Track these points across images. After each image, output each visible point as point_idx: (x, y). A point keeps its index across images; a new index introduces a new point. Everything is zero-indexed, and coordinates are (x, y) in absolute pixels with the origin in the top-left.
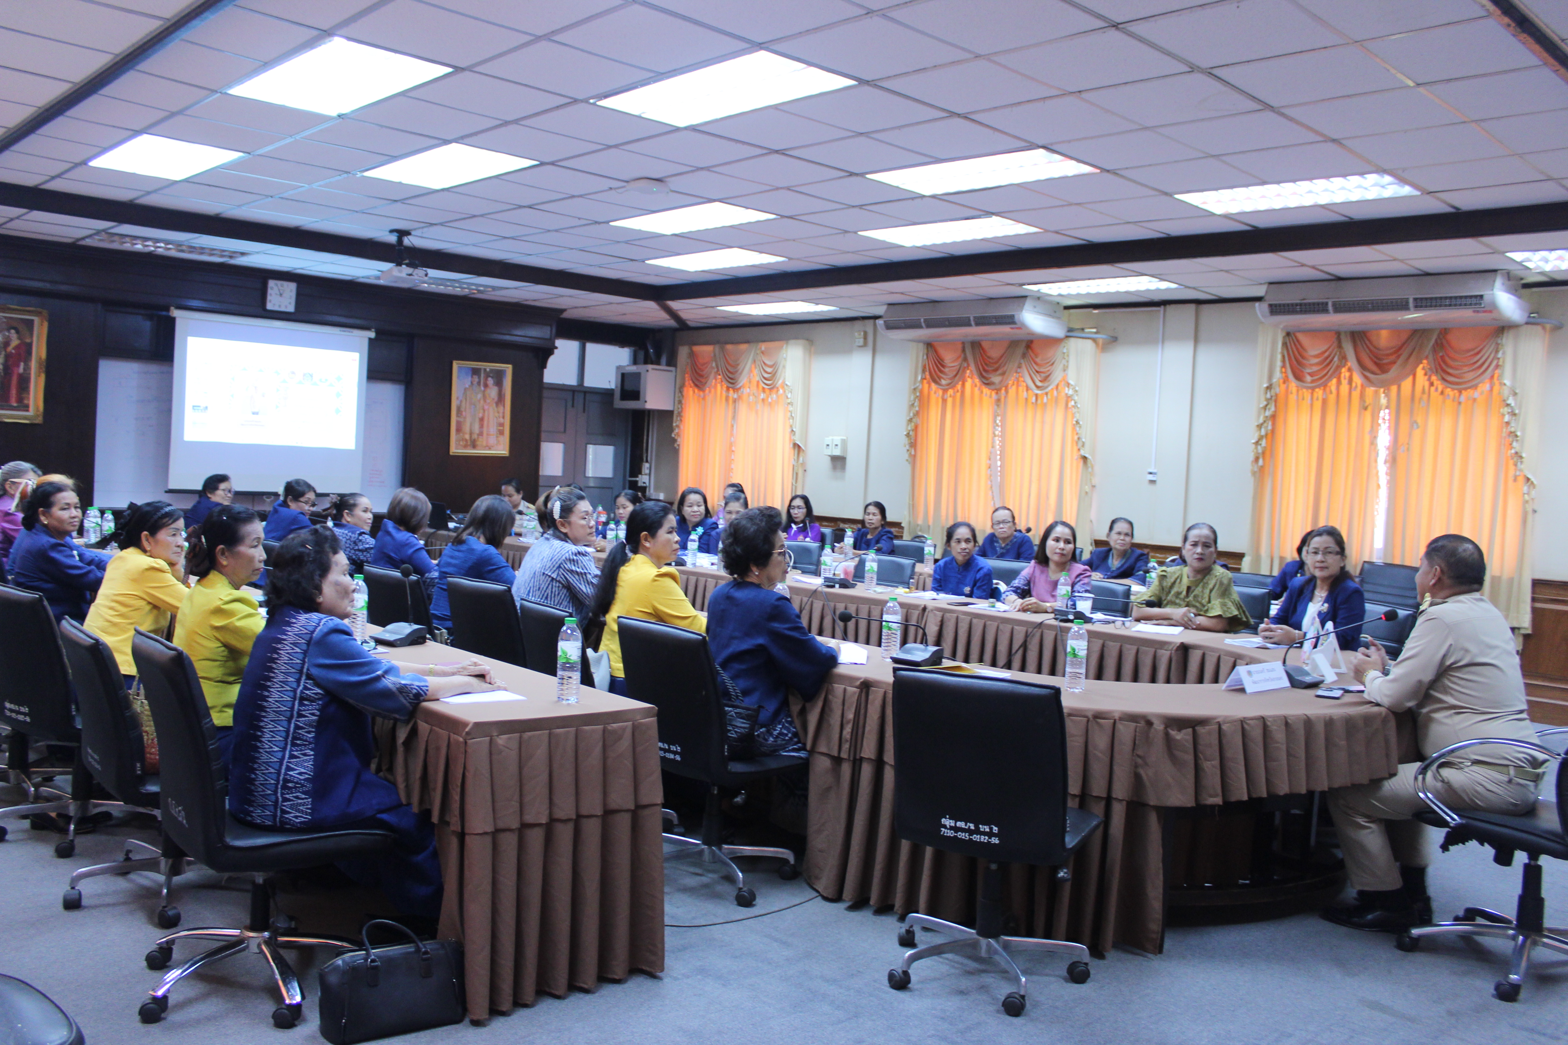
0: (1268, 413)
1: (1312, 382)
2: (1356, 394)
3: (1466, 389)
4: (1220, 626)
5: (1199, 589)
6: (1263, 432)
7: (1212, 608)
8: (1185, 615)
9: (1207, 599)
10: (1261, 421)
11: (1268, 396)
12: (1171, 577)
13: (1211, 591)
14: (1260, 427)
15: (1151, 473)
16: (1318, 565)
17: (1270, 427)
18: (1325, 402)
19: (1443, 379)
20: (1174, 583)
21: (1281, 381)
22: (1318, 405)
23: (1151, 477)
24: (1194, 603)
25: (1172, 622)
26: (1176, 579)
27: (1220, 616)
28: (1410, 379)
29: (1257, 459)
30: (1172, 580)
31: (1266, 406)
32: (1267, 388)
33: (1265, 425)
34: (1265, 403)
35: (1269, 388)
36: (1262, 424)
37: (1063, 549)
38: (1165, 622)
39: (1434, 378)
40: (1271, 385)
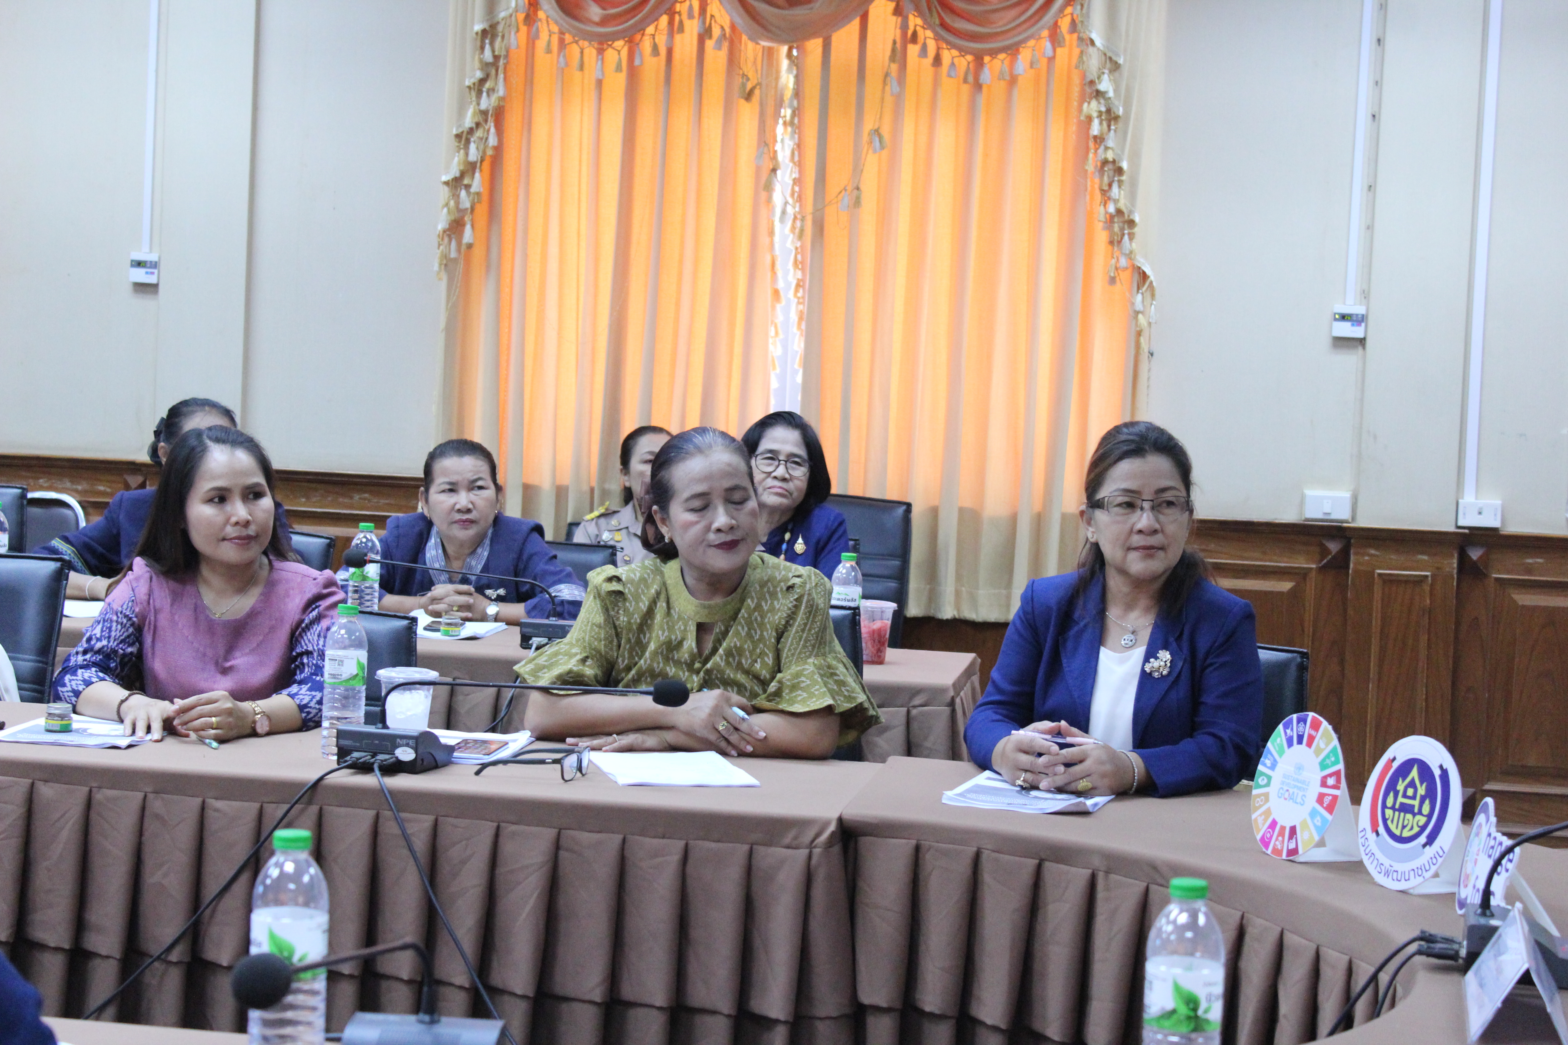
0: (485, 103)
1: (604, 22)
2: (716, 57)
3: (993, 53)
4: (826, 743)
5: (738, 631)
6: (474, 154)
7: (794, 687)
8: (717, 712)
9: (770, 660)
10: (468, 121)
11: (488, 56)
12: (637, 598)
13: (780, 636)
14: (463, 138)
15: (139, 264)
16: (1137, 540)
17: (493, 141)
18: (633, 74)
19: (943, 25)
20: (650, 613)
21: (521, 16)
22: (617, 83)
23: (141, 275)
24: (730, 673)
25: (670, 737)
26: (654, 602)
27: (829, 709)
28: (855, 24)
29: (456, 227)
30: (644, 606)
31: (482, 81)
32: (484, 32)
33: (479, 133)
34: (479, 75)
35: (488, 34)
36: (471, 131)
37: (247, 524)
38: (650, 740)
39: (915, 21)
40: (493, 26)
